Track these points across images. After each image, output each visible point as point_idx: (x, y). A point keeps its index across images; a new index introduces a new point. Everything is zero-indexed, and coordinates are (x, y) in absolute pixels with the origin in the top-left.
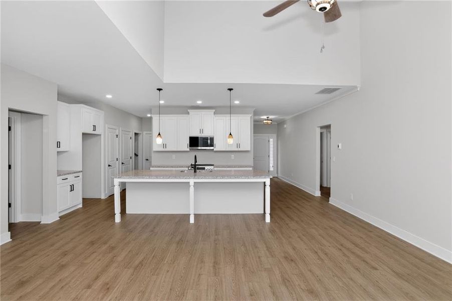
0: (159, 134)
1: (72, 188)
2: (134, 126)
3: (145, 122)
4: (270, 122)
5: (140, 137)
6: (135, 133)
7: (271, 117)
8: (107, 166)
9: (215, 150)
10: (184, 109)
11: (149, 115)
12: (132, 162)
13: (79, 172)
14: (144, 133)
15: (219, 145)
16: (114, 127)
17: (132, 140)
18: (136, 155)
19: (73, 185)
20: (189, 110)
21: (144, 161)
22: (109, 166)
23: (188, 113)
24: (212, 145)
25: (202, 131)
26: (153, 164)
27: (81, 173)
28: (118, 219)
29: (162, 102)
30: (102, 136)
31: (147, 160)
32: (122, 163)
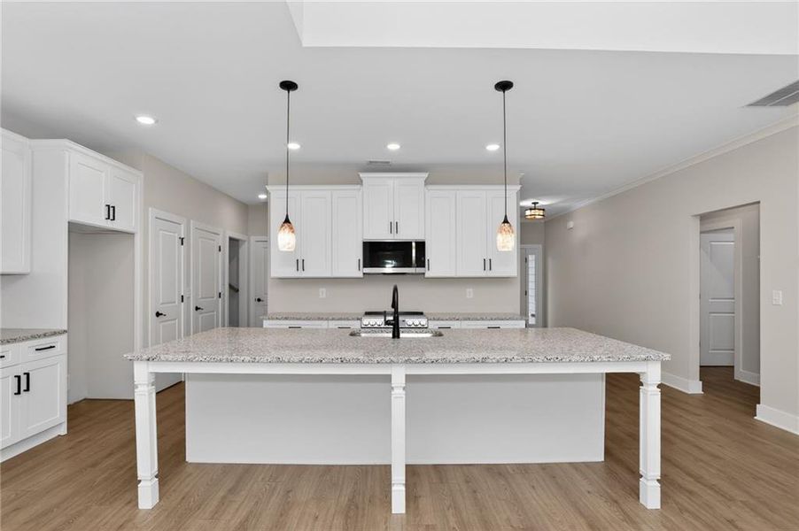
0: (287, 221)
1: (23, 384)
2: (228, 224)
3: (254, 213)
4: (541, 213)
5: (243, 250)
6: (231, 239)
7: (542, 203)
8: (151, 315)
9: (428, 274)
10: (350, 173)
11: (263, 197)
12: (223, 305)
13: (55, 334)
14: (253, 239)
15: (437, 264)
16: (175, 218)
17: (224, 255)
18: (234, 289)
19: (28, 375)
20: (361, 175)
21: (253, 303)
22: (158, 314)
23: (360, 182)
24: (421, 262)
25: (394, 227)
26: (271, 309)
27: (64, 337)
28: (148, 494)
29: (293, 146)
30: (138, 240)
31: (259, 300)
32: (197, 309)
